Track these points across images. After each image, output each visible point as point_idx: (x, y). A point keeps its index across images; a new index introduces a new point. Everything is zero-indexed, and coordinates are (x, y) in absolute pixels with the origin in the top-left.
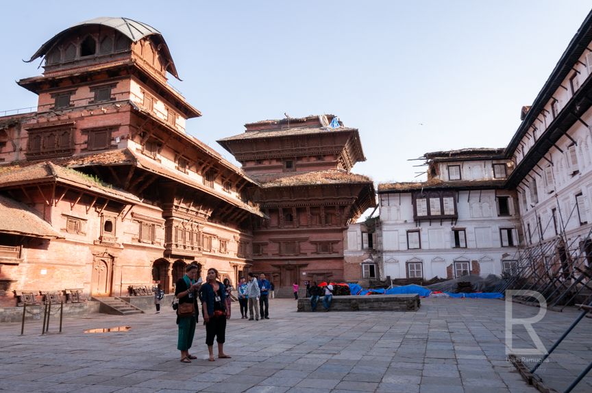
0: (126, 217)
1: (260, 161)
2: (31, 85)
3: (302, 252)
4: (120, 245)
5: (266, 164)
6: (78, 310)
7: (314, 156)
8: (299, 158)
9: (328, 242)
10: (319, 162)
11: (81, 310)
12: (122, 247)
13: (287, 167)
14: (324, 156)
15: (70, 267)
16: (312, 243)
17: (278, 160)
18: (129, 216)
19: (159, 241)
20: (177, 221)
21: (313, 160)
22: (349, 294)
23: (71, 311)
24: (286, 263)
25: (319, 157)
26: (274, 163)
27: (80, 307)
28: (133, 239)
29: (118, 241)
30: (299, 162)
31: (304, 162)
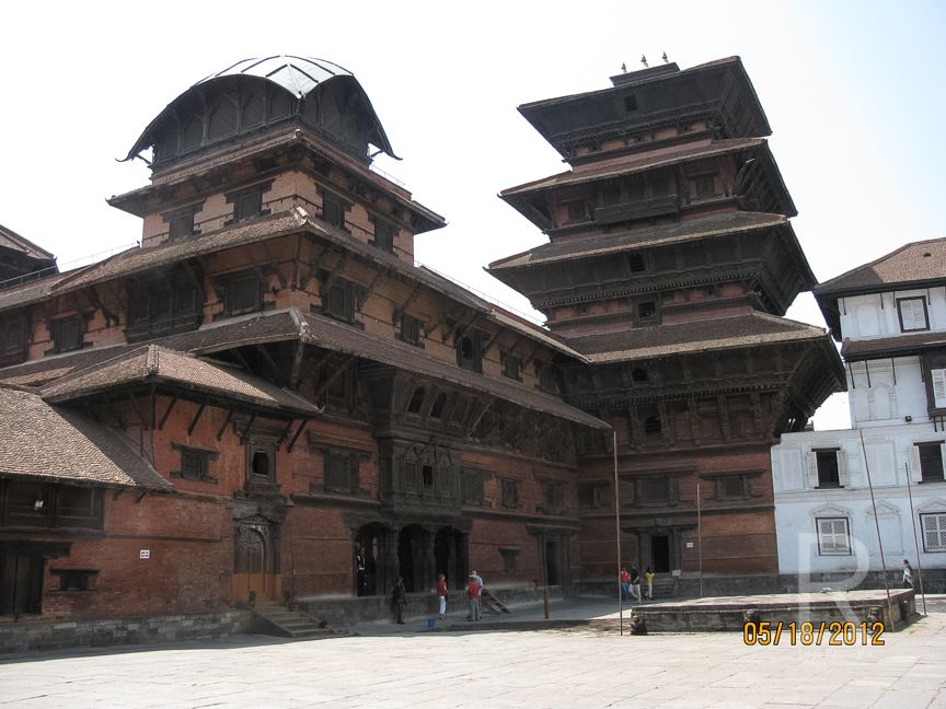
0: (297, 442)
1: (582, 307)
2: (128, 203)
3: (682, 498)
4: (285, 499)
5: (597, 312)
6: (209, 627)
7: (699, 289)
8: (668, 293)
9: (740, 475)
10: (712, 298)
11: (216, 626)
12: (290, 503)
13: (643, 315)
14: (721, 285)
15: (193, 544)
16: (705, 477)
17: (622, 300)
18: (301, 441)
19: (366, 487)
20: (399, 445)
21: (697, 297)
22: (796, 591)
23: (198, 627)
24: (651, 522)
25: (709, 289)
26: (615, 309)
27: (215, 621)
28: (311, 485)
29: (282, 491)
30: (667, 303)
31: (678, 300)
